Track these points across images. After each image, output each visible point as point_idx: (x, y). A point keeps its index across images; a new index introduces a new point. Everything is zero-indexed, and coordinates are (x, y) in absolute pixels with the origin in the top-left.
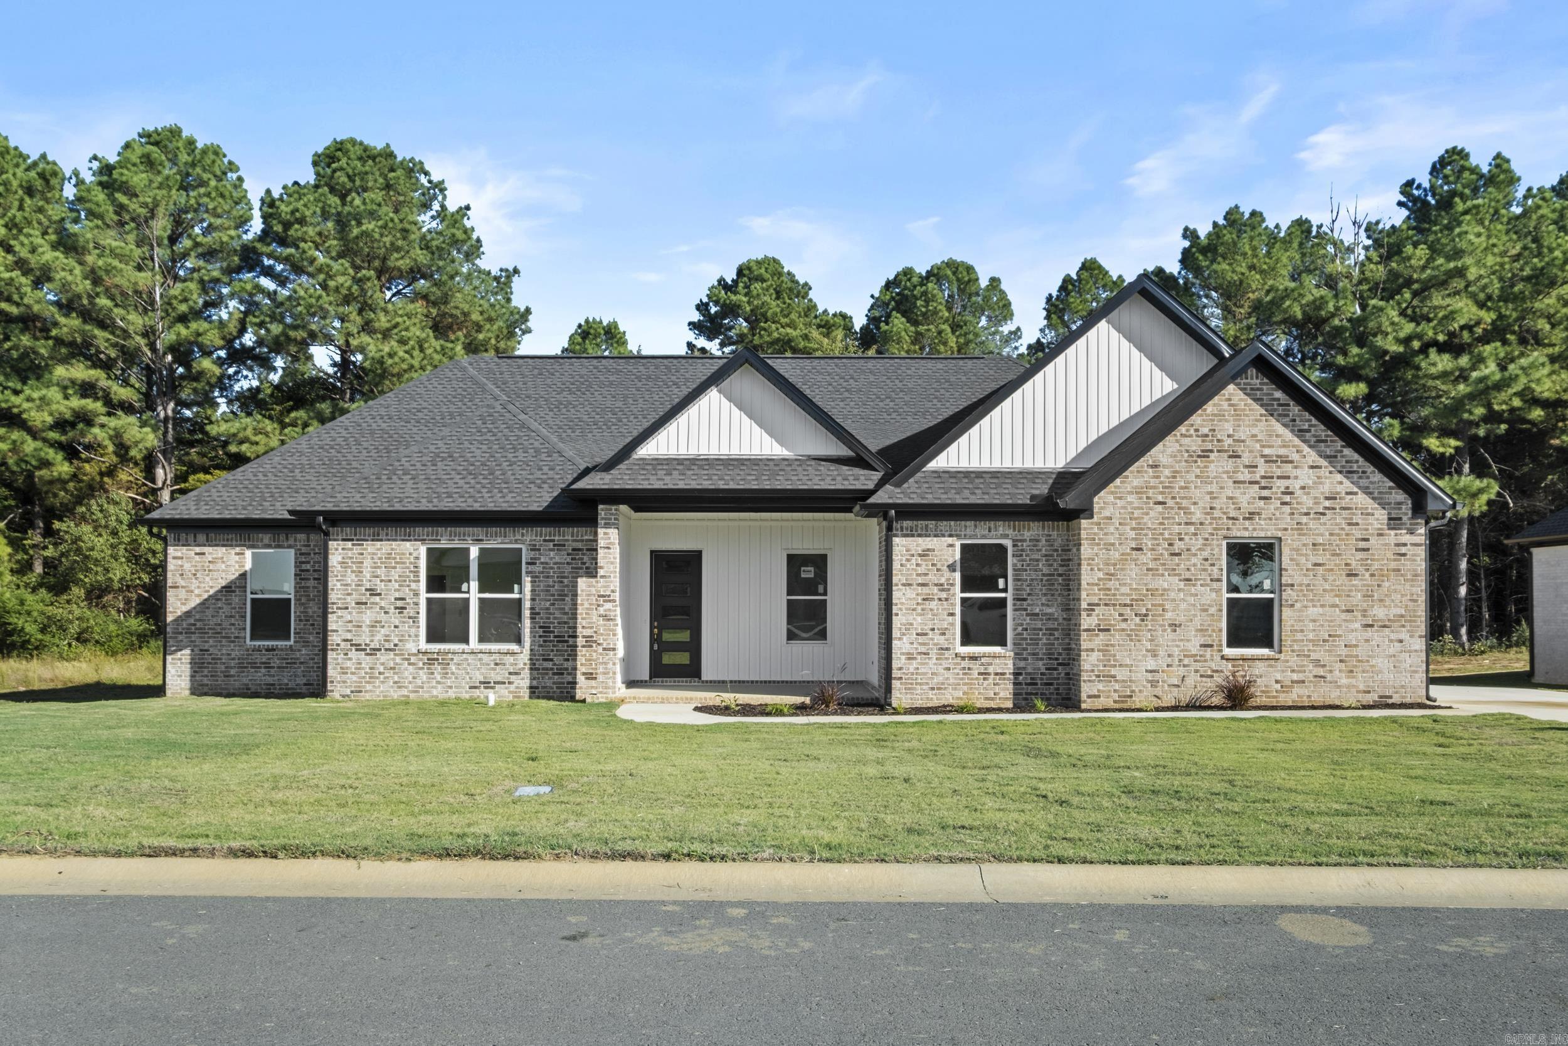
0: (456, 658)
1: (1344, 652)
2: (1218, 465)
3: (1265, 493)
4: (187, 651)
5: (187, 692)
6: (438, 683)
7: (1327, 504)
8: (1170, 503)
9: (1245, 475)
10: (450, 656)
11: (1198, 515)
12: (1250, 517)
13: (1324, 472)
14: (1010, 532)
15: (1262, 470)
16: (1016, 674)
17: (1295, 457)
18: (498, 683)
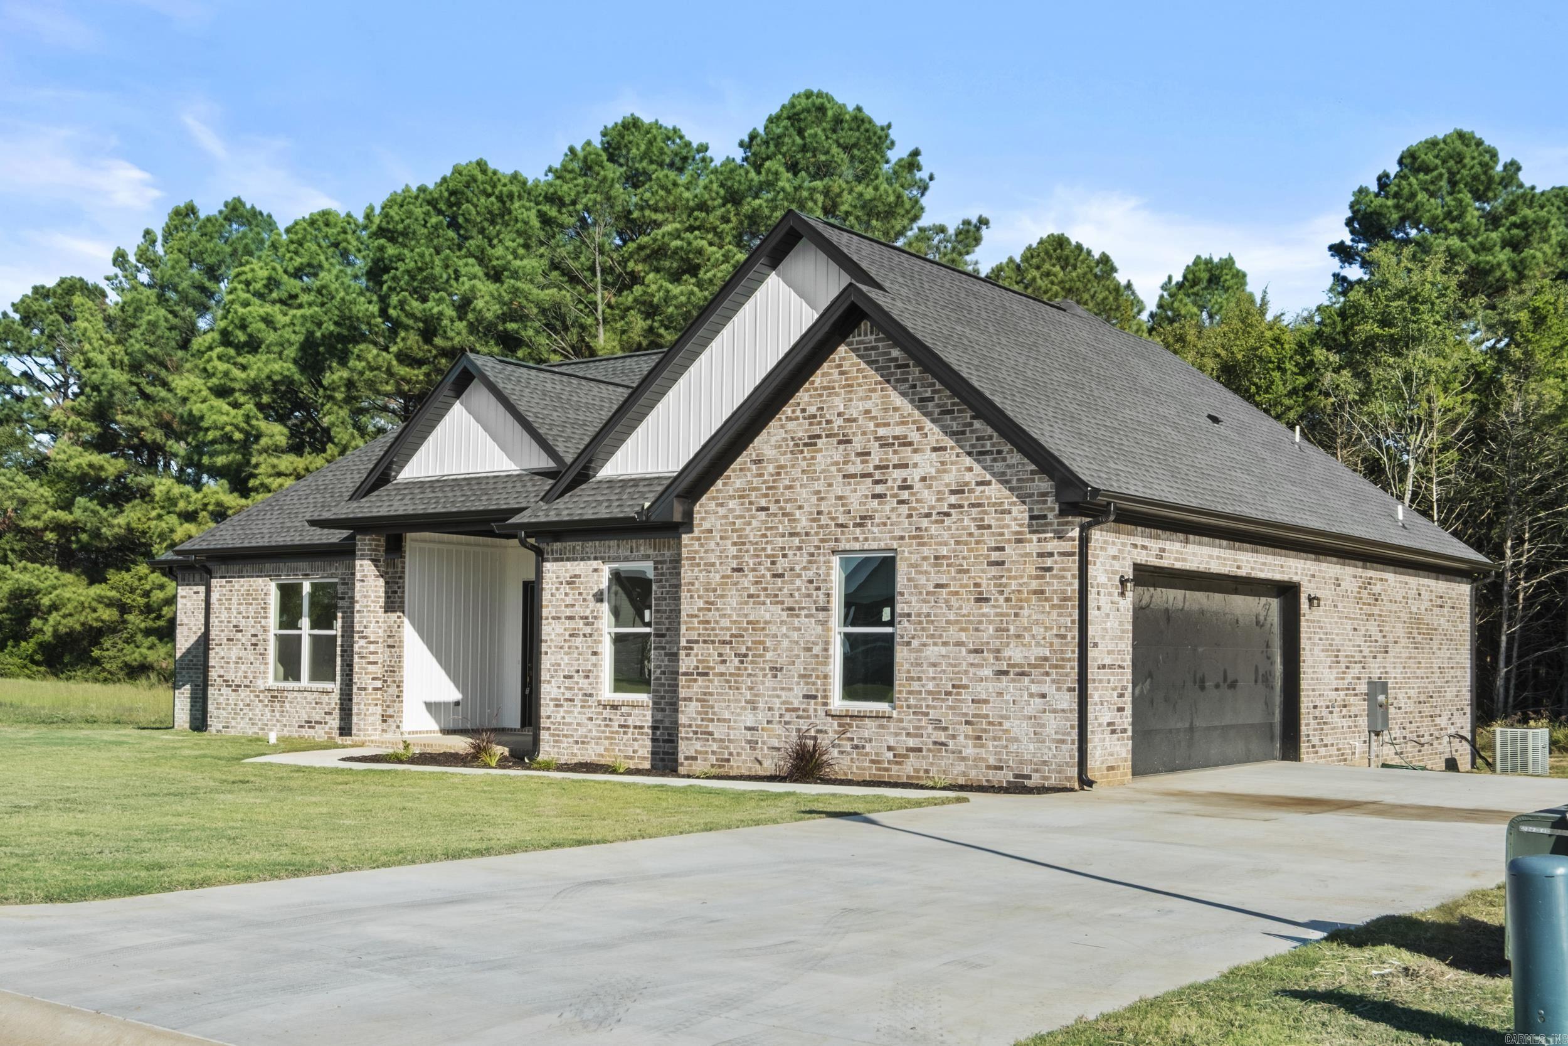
0: (290, 696)
1: (969, 709)
2: (828, 454)
3: (879, 489)
4: (188, 687)
5: (187, 726)
6: (278, 721)
7: (953, 499)
8: (774, 508)
9: (856, 467)
10: (286, 694)
11: (803, 523)
12: (863, 521)
13: (949, 456)
14: (651, 552)
15: (875, 459)
16: (654, 728)
17: (914, 436)
18: (316, 722)
